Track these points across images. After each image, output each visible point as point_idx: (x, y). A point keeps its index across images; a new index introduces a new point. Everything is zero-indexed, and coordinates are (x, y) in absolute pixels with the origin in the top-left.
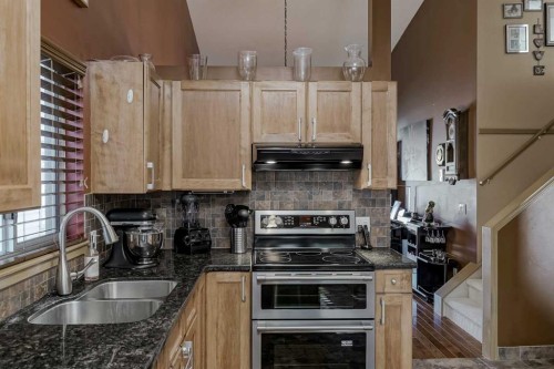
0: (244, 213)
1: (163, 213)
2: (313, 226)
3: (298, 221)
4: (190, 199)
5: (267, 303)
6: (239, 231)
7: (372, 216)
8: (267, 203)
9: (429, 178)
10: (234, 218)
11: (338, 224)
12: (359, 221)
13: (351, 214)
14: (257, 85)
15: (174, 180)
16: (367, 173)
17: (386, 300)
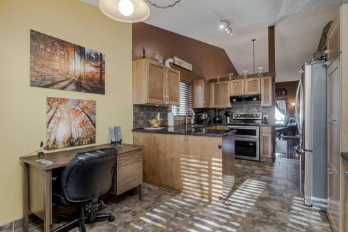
2: (249, 117)
3: (245, 116)
4: (217, 110)
6: (228, 118)
7: (269, 115)
10: (227, 114)
11: (256, 117)
12: (264, 116)
13: (261, 114)
14: (232, 82)
15: (212, 105)
16: (262, 102)
17: (263, 134)
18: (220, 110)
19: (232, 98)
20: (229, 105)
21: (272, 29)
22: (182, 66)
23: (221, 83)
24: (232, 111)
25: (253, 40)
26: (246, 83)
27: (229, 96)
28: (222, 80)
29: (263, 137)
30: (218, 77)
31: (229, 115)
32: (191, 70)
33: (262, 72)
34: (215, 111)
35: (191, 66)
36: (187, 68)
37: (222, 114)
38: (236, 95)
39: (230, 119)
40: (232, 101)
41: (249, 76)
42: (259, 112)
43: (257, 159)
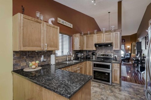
0: (94, 53)
1: (85, 53)
2: (106, 56)
3: (103, 55)
4: (88, 51)
5: (94, 66)
6: (94, 56)
7: (117, 55)
8: (99, 52)
9: (146, 49)
10: (93, 54)
11: (110, 56)
12: (115, 56)
13: (113, 54)
14: (96, 35)
15: (85, 49)
16: (114, 47)
17: (114, 68)
18: (89, 51)
19: (96, 45)
20: (94, 49)
21: (120, 3)
22: (64, 24)
23: (90, 35)
24: (96, 52)
25: (109, 13)
26: (105, 35)
27: (94, 43)
28: (91, 34)
29: (114, 70)
30: (89, 32)
31: (94, 55)
32: (72, 27)
33: (114, 29)
34: (87, 52)
35: (72, 25)
36: (69, 26)
37: (90, 53)
38: (98, 43)
39: (95, 57)
40: (96, 47)
41: (106, 32)
42: (111, 53)
43: (110, 83)
